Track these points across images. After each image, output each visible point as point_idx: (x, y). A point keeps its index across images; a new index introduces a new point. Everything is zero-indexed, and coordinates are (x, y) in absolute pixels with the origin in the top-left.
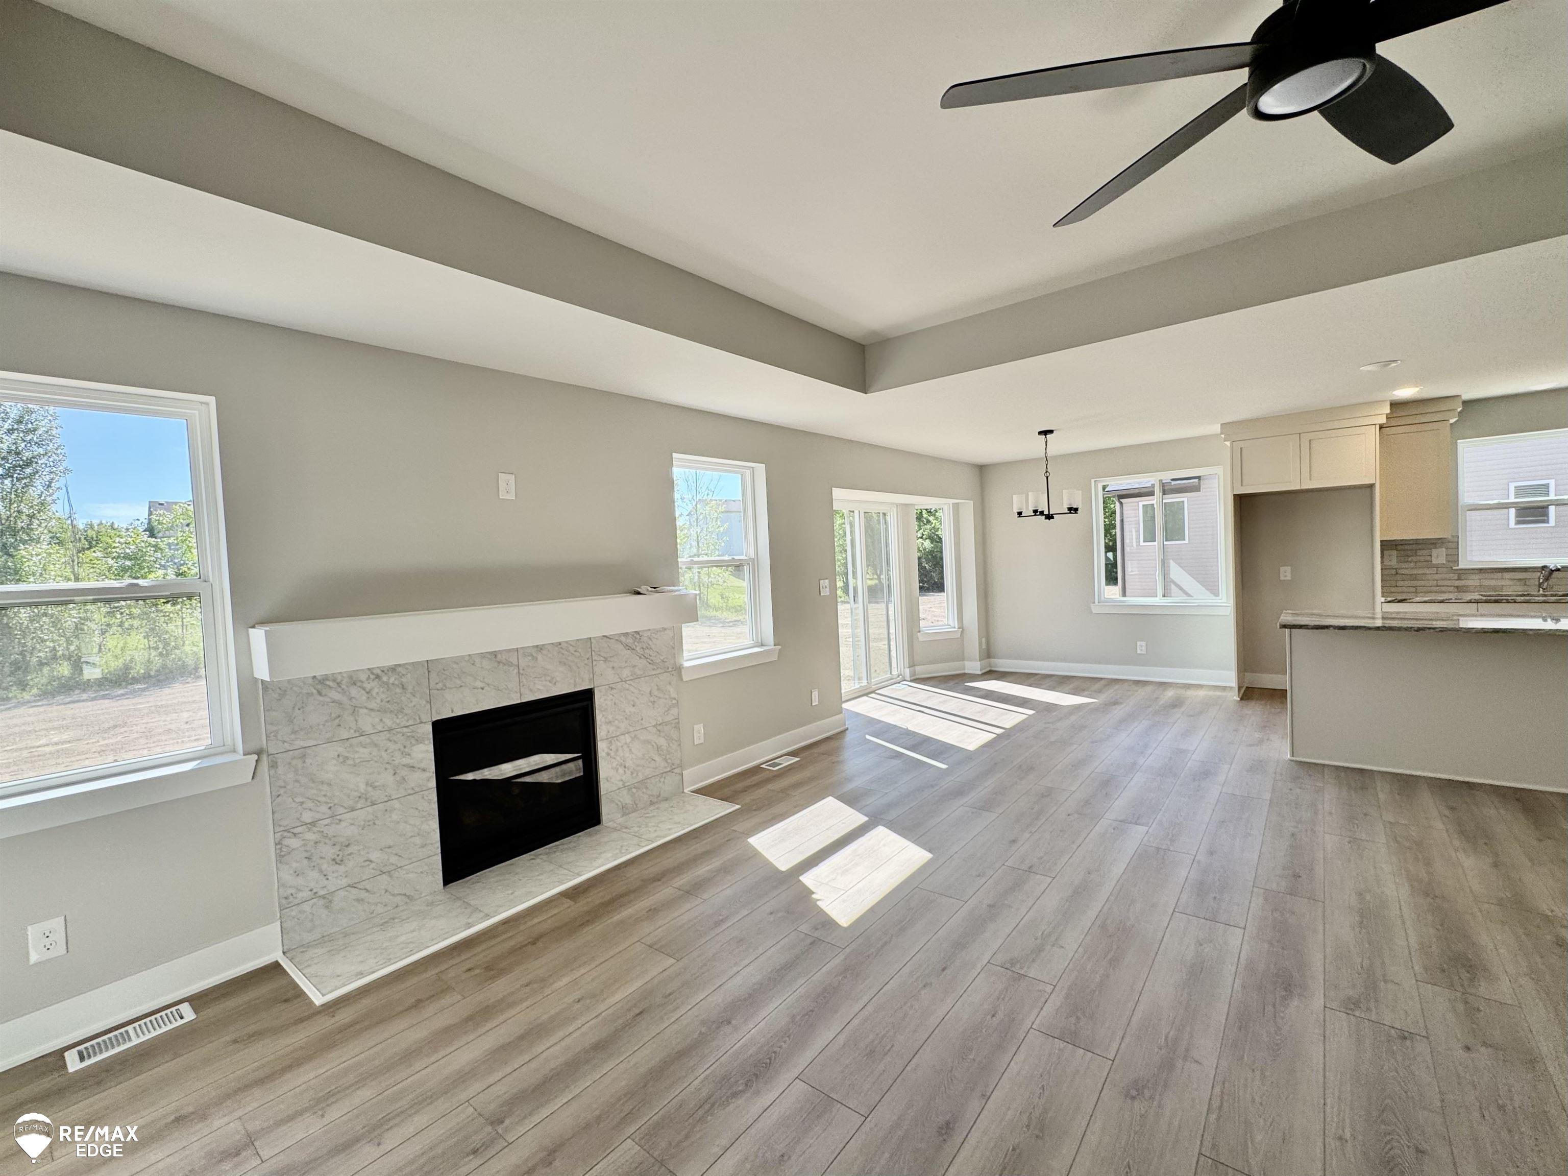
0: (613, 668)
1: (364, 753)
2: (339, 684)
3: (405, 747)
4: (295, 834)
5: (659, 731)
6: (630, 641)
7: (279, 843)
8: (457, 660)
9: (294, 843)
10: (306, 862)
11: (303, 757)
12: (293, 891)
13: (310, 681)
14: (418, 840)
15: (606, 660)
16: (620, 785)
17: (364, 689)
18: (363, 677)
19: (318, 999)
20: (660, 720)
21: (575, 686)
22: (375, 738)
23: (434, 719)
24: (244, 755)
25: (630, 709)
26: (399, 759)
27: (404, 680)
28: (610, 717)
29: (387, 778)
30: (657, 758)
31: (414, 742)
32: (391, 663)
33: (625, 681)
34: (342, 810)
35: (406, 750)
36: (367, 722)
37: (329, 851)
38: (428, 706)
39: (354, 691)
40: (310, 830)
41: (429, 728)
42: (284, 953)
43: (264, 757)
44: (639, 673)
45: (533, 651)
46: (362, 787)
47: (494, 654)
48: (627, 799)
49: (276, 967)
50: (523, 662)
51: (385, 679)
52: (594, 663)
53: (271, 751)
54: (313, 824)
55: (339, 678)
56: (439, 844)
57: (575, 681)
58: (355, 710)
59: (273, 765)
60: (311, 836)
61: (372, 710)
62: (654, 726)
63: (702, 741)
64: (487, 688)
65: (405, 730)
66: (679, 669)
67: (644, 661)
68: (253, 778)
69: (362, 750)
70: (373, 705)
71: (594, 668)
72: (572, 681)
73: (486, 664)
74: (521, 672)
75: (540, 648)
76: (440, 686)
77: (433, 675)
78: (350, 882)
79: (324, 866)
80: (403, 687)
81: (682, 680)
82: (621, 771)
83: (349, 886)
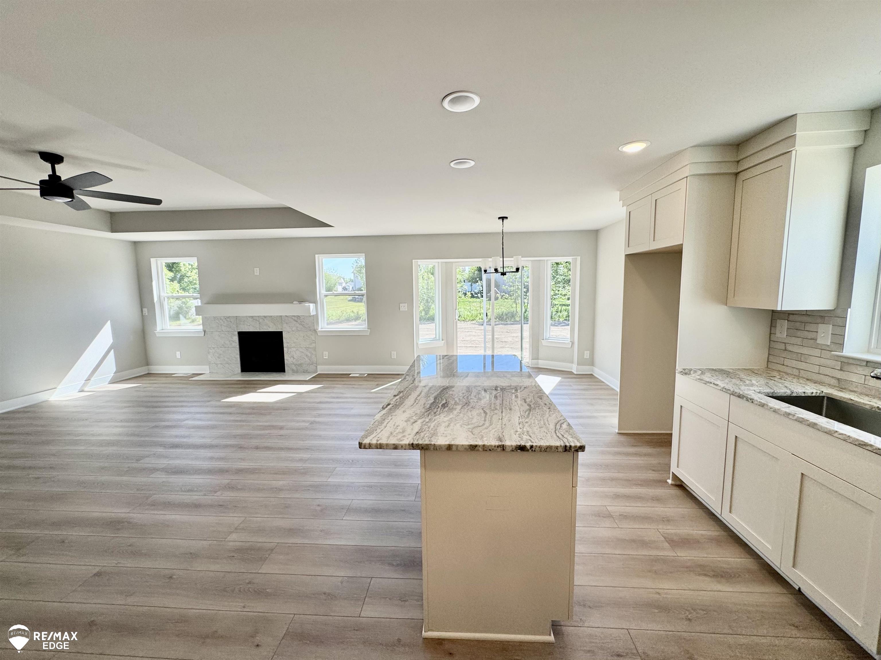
0: (290, 326)
4: (211, 349)
5: (307, 350)
6: (296, 319)
7: (208, 350)
8: (243, 317)
9: (211, 351)
10: (213, 356)
11: (212, 333)
12: (211, 361)
14: (235, 359)
15: (287, 323)
17: (223, 321)
18: (222, 318)
20: (308, 346)
21: (276, 329)
22: (225, 333)
23: (238, 331)
24: (203, 330)
25: (295, 340)
26: (231, 339)
27: (231, 320)
28: (288, 342)
29: (227, 342)
31: (234, 335)
32: (229, 315)
33: (294, 331)
34: (219, 347)
35: (233, 337)
36: (224, 328)
37: (217, 355)
38: (237, 328)
39: (221, 321)
40: (213, 349)
41: (237, 333)
42: (210, 372)
43: (206, 332)
44: (299, 329)
45: (263, 318)
46: (223, 343)
47: (252, 317)
48: (294, 368)
50: (261, 320)
51: (227, 319)
55: (218, 318)
58: (221, 325)
59: (208, 334)
60: (214, 351)
62: (305, 348)
63: (327, 358)
64: (251, 326)
65: (232, 332)
67: (302, 326)
68: (204, 336)
69: (223, 335)
70: (224, 325)
71: (283, 325)
73: (251, 319)
74: (261, 323)
75: (265, 317)
76: (240, 323)
77: (237, 320)
79: (216, 358)
80: (231, 322)
81: (318, 335)
82: (292, 358)
83: (221, 364)
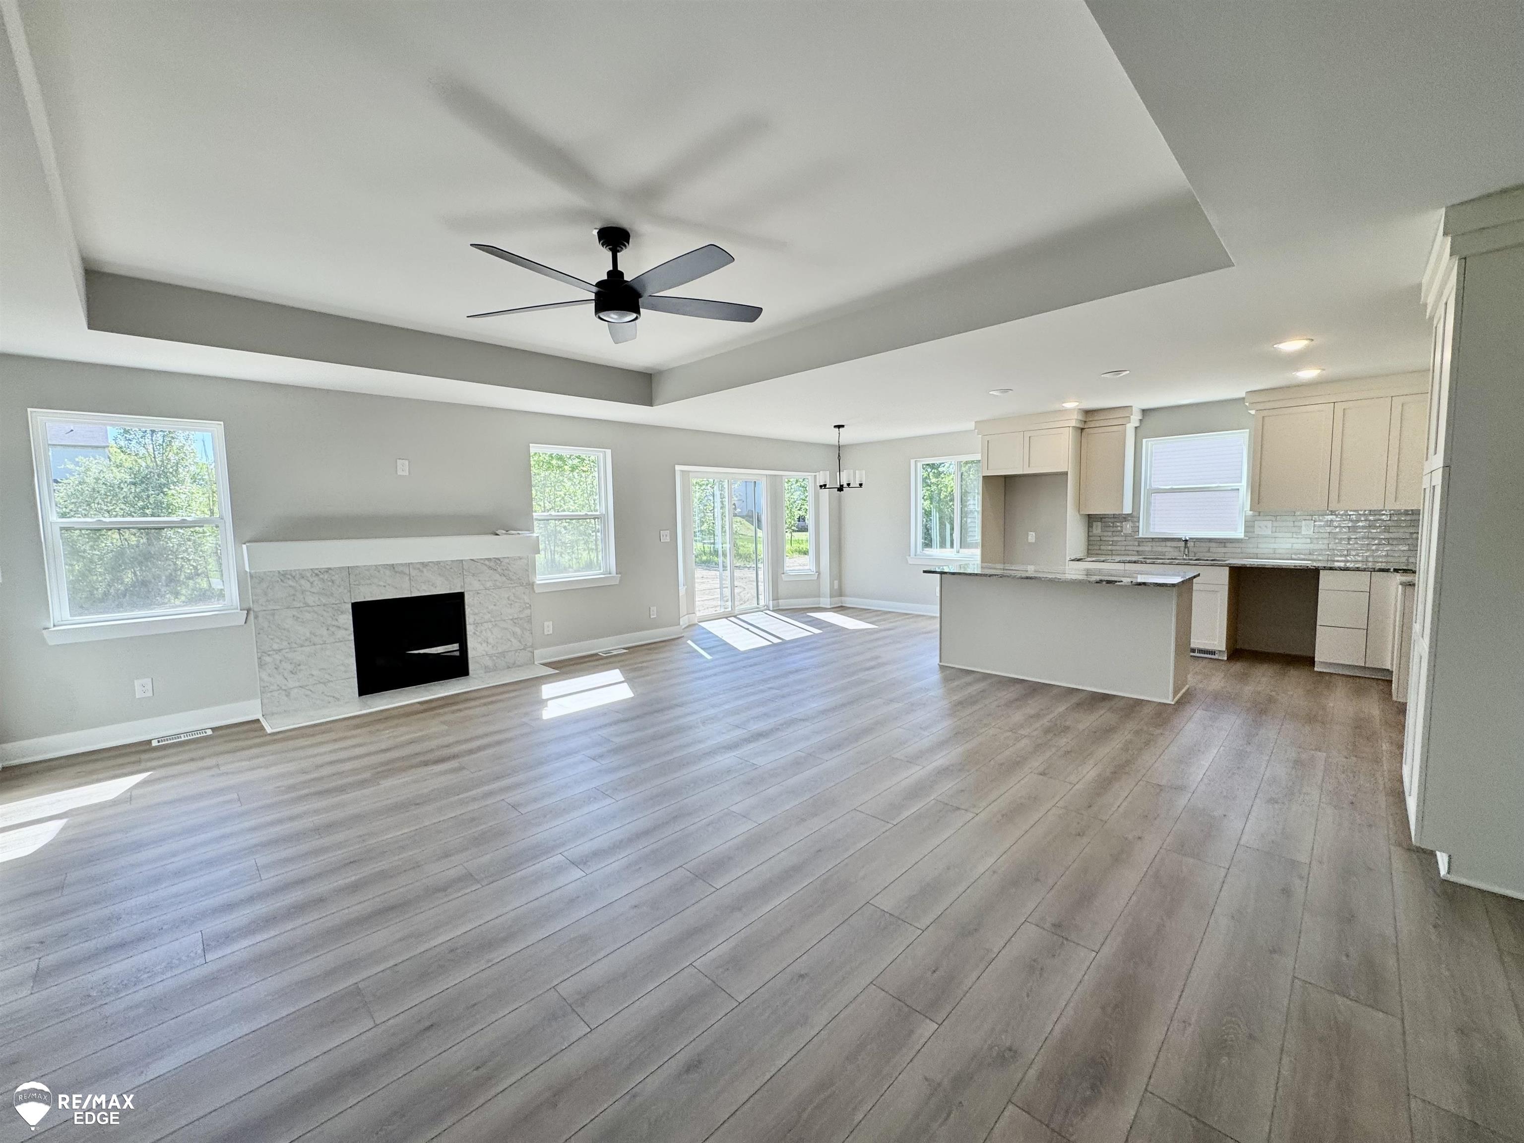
0: (479, 581)
1: (308, 616)
2: (294, 577)
3: (334, 615)
4: (269, 655)
5: (515, 623)
6: (492, 564)
7: (260, 658)
8: (369, 568)
9: (268, 659)
10: (275, 670)
11: (273, 615)
12: (268, 684)
13: (277, 574)
14: (343, 668)
15: (474, 575)
16: (484, 653)
17: (308, 581)
18: (308, 573)
19: (269, 730)
20: (516, 616)
21: (450, 589)
22: (315, 609)
23: (353, 602)
24: (241, 610)
25: (491, 607)
26: (329, 621)
27: (333, 578)
28: (476, 611)
29: (323, 631)
30: (513, 640)
31: (339, 613)
32: (326, 566)
33: (489, 590)
34: (296, 646)
35: (335, 617)
36: (311, 599)
37: (290, 667)
38: (349, 594)
39: (303, 582)
40: (277, 653)
41: (350, 606)
42: (263, 716)
43: (252, 612)
44: (500, 585)
45: (420, 566)
46: (308, 635)
47: (393, 567)
48: (490, 663)
49: (258, 721)
50: (414, 573)
51: (321, 576)
52: (465, 576)
53: (255, 609)
54: (280, 650)
55: (294, 574)
56: (356, 672)
57: (450, 587)
58: (303, 592)
59: (256, 617)
60: (278, 657)
61: (313, 593)
62: (511, 619)
63: (551, 632)
64: (387, 587)
65: (334, 606)
66: (531, 585)
67: (504, 578)
68: (245, 623)
69: (307, 614)
70: (313, 590)
71: (465, 579)
72: (448, 587)
73: (388, 572)
74: (412, 578)
75: (424, 564)
76: (357, 583)
77: (351, 576)
78: (301, 685)
79: (286, 675)
80: (333, 582)
81: (534, 592)
82: (484, 645)
83: (300, 687)
